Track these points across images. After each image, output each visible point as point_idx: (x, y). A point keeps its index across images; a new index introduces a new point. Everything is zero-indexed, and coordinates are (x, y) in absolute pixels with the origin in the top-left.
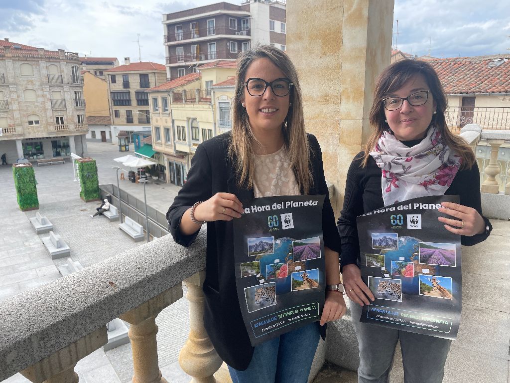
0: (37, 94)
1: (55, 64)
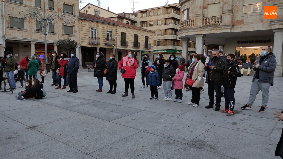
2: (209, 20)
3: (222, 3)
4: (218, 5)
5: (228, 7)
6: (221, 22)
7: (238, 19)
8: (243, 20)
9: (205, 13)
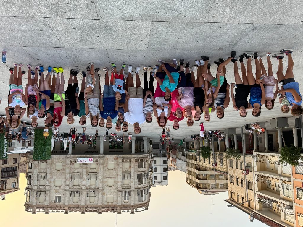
0: (54, 184)
1: (39, 204)
2: (128, 161)
3: (123, 168)
4: (125, 167)
5: (120, 166)
6: (123, 159)
7: (116, 160)
8: (114, 159)
9: (130, 165)
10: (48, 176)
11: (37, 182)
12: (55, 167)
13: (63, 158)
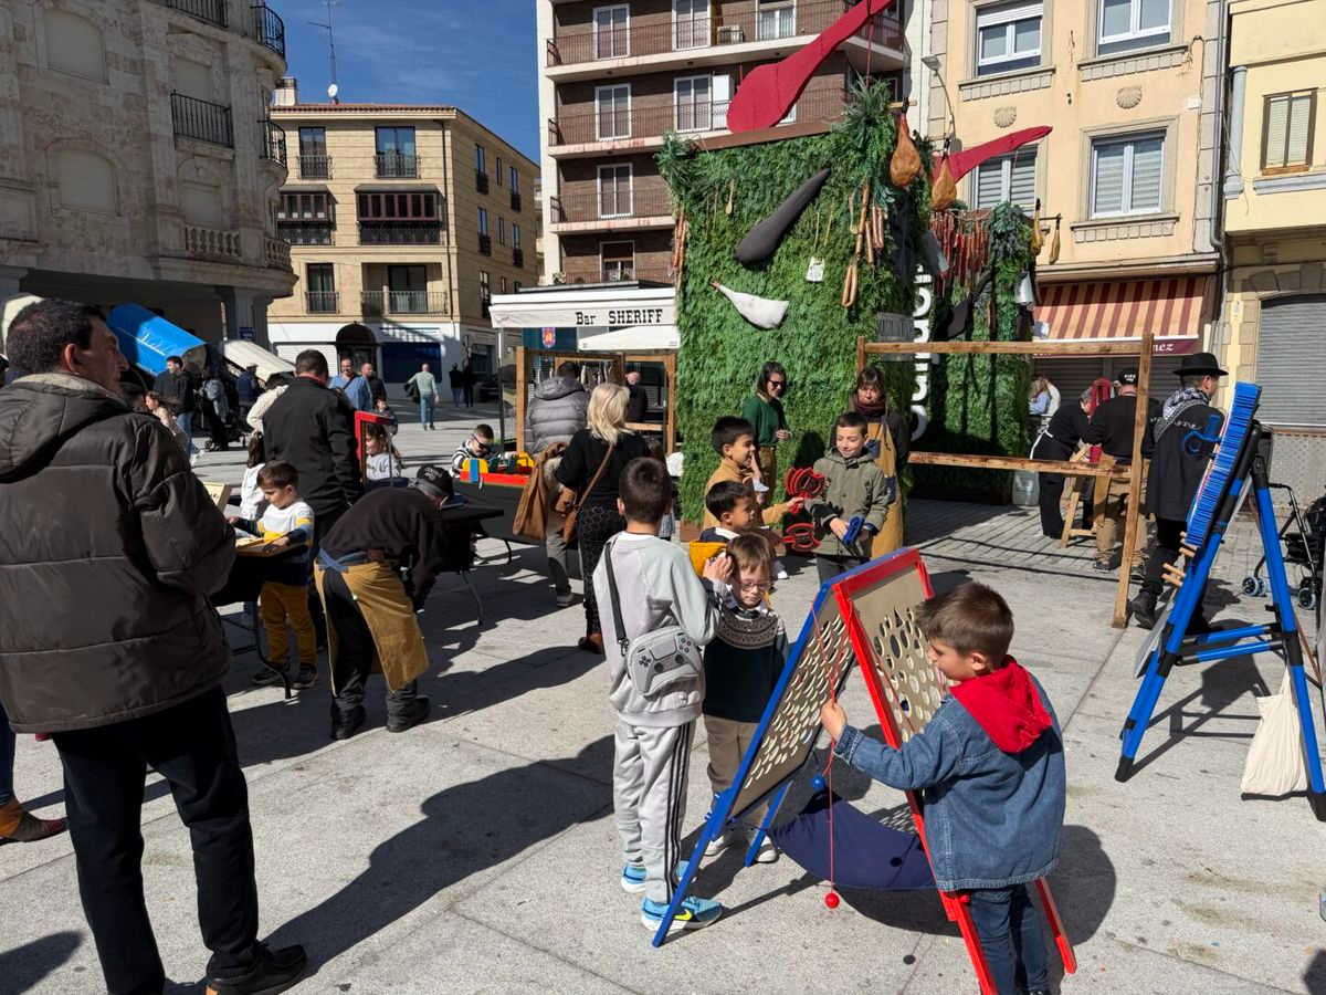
0: (110, 48)
10: (160, 119)
11: (228, 94)
12: (122, 185)
13: (62, 245)
